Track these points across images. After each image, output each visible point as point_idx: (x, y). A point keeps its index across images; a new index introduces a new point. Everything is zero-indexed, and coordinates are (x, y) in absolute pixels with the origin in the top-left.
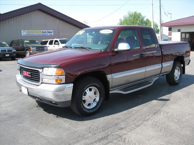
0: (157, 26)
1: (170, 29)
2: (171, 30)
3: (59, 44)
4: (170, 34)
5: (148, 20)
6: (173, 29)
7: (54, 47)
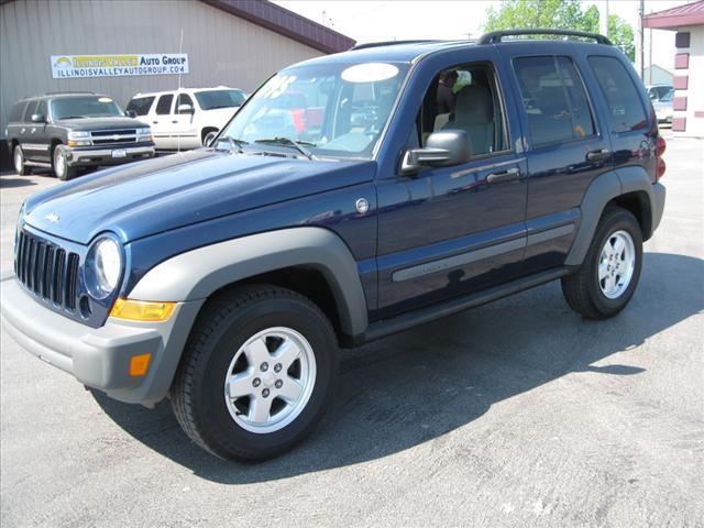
0: (628, 33)
1: (683, 40)
2: (688, 46)
3: (192, 112)
4: (683, 64)
5: (593, 12)
6: (694, 39)
7: (174, 122)
